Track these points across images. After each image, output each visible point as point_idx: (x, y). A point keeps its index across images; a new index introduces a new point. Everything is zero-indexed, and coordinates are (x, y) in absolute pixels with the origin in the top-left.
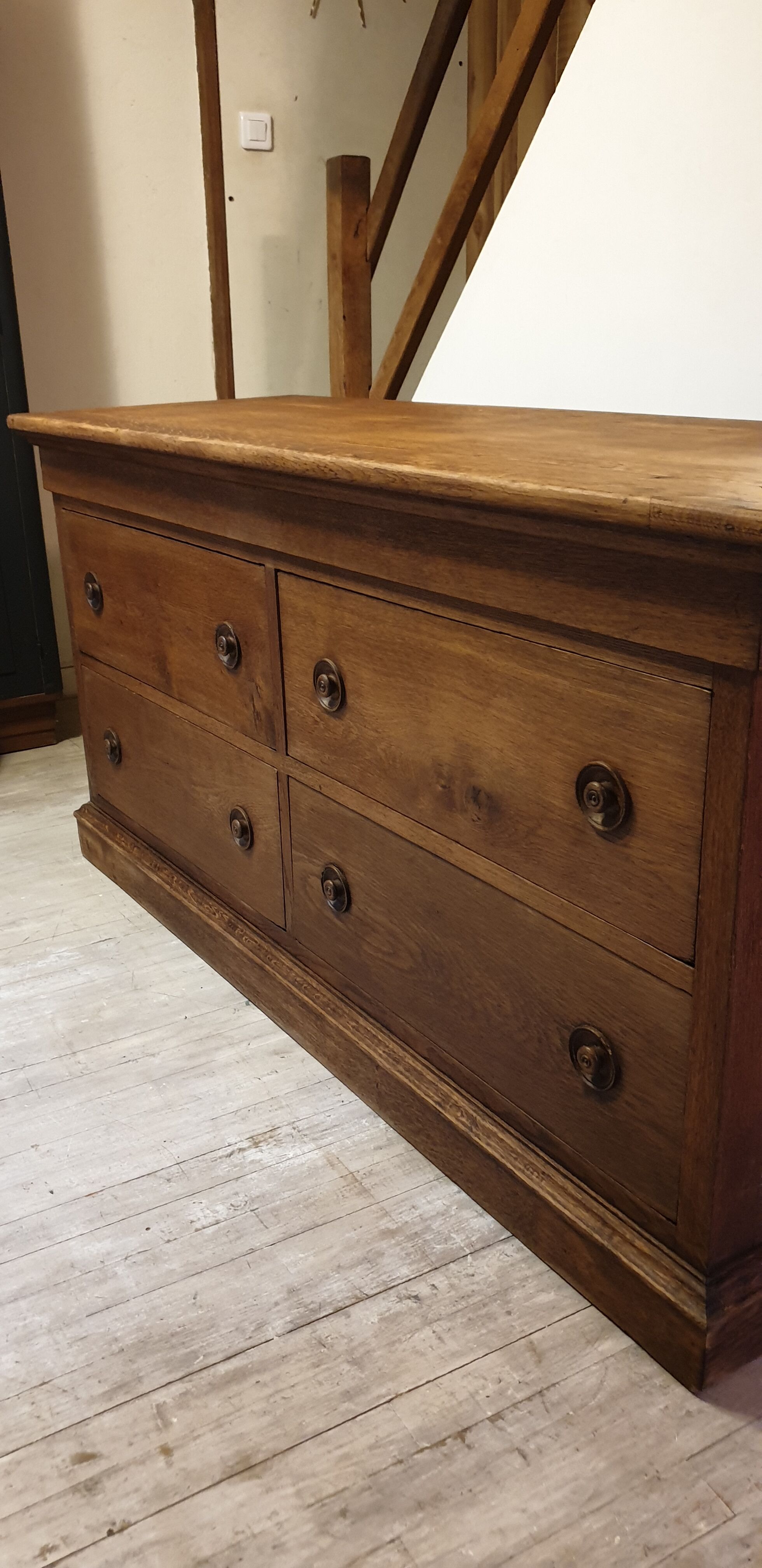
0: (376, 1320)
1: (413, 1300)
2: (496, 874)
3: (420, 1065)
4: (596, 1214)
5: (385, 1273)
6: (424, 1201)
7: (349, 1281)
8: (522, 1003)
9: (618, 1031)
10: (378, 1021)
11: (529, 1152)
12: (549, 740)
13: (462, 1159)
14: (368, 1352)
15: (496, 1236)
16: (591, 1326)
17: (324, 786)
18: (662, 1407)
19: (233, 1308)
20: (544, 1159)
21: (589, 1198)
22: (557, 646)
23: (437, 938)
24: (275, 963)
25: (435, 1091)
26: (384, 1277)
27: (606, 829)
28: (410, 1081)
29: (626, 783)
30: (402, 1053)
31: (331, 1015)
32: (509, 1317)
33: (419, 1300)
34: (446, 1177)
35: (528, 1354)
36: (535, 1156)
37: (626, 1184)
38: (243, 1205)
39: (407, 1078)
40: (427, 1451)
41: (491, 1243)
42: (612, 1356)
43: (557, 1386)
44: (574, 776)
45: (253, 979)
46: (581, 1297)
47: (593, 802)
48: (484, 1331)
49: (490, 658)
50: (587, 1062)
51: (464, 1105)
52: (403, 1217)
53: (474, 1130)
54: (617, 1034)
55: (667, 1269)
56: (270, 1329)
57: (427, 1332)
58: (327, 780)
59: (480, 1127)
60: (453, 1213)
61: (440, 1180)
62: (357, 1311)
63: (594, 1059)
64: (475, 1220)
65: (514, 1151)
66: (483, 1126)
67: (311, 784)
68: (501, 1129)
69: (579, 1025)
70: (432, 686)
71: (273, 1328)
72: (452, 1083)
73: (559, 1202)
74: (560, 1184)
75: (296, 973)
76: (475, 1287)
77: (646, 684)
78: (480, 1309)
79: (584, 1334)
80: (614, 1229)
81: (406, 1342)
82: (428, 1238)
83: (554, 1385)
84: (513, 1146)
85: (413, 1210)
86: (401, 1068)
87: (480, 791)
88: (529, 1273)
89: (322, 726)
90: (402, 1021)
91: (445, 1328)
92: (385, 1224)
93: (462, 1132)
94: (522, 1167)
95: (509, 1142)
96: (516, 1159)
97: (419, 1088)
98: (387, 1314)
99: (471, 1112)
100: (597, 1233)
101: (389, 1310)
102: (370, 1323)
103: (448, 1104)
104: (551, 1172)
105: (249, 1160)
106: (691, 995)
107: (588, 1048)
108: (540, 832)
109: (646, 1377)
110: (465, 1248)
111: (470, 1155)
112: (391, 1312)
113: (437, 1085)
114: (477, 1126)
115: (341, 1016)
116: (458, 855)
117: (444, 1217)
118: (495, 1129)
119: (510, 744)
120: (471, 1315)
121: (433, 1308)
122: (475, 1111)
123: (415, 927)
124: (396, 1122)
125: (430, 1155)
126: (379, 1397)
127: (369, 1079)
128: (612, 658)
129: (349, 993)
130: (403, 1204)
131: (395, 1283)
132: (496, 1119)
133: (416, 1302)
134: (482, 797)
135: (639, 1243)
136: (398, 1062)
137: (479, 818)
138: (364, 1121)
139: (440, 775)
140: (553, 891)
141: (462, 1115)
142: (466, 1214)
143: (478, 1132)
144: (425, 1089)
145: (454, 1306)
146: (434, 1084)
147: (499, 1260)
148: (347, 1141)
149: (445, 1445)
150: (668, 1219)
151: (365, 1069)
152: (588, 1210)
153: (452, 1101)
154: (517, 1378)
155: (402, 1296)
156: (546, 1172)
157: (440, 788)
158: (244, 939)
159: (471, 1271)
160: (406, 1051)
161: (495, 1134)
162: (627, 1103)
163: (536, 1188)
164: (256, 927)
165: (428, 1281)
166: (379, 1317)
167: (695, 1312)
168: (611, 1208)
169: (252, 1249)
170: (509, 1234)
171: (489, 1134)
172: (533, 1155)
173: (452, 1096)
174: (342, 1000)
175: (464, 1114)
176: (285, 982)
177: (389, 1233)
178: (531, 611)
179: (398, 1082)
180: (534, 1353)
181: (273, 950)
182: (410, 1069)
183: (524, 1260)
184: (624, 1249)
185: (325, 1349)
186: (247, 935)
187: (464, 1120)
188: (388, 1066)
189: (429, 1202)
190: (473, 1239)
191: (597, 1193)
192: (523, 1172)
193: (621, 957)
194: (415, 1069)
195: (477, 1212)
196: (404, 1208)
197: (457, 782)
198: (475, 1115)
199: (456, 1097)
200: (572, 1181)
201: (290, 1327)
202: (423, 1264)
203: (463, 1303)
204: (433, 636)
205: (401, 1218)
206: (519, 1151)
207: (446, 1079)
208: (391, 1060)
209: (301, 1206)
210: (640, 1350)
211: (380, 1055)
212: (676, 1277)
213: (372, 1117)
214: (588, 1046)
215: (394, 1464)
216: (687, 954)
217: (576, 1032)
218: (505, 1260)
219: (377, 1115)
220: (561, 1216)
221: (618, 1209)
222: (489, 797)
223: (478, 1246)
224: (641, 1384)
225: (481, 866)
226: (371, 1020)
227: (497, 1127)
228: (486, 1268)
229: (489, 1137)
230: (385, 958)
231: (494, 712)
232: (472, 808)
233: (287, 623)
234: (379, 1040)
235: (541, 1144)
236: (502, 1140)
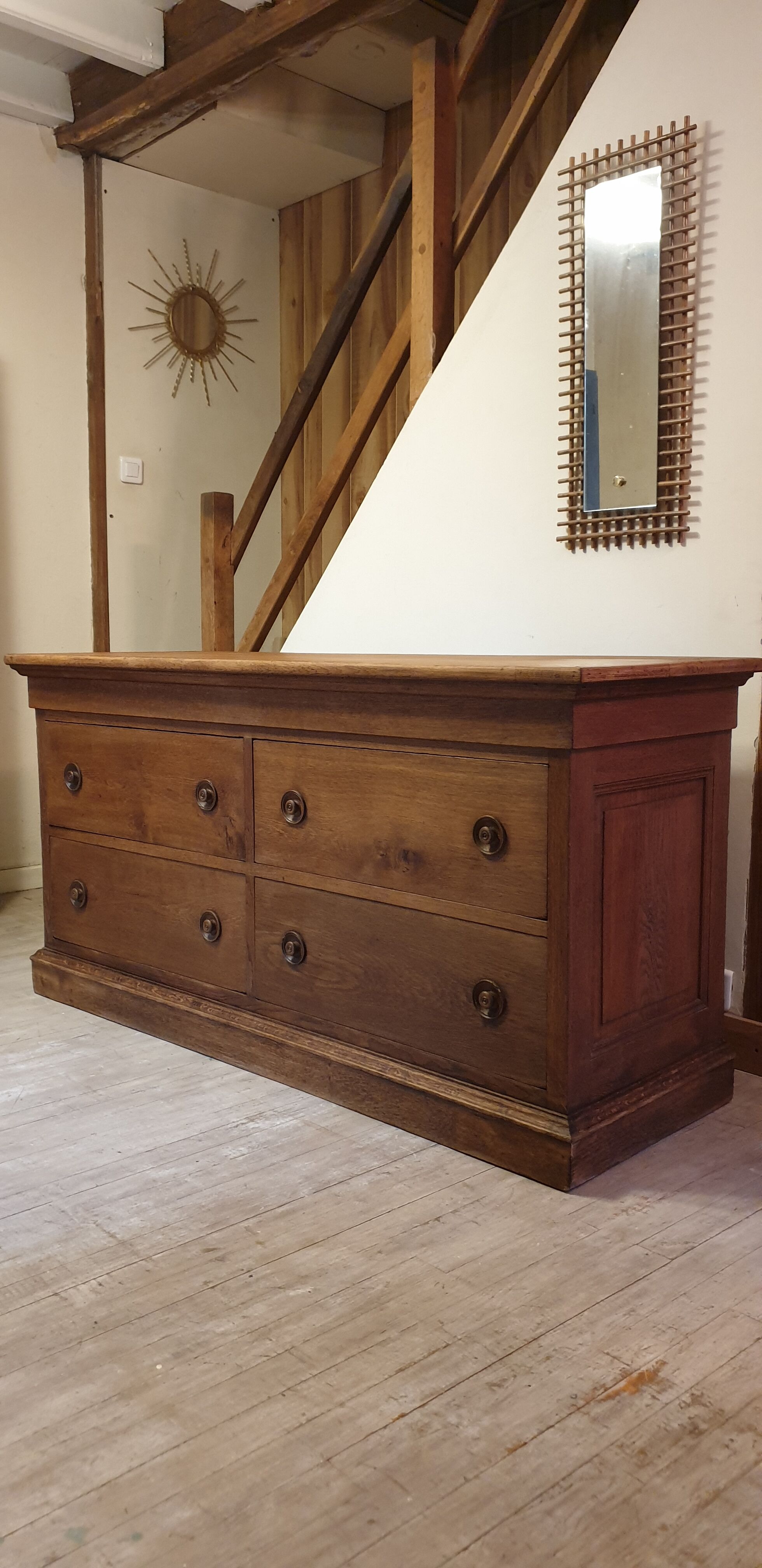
0: (366, 1183)
2: (420, 901)
3: (363, 1053)
4: (495, 1102)
5: (363, 1166)
6: (376, 1135)
7: (343, 1170)
8: (440, 981)
9: (505, 976)
10: (327, 1034)
11: (447, 1081)
12: (455, 810)
13: (398, 1105)
14: (368, 1195)
15: (428, 1144)
16: (498, 1174)
17: (287, 876)
19: (273, 1188)
20: (457, 1083)
21: (489, 1095)
22: (459, 755)
23: (376, 958)
24: (238, 1020)
25: (377, 1064)
27: (492, 853)
28: (358, 1062)
29: (503, 824)
30: (348, 1049)
31: (290, 1040)
32: (448, 1176)
33: (390, 1174)
34: (386, 1124)
35: (465, 1188)
36: (453, 1083)
37: (512, 1076)
38: (257, 1146)
39: (355, 1062)
40: (419, 1227)
41: (426, 1148)
43: (487, 1197)
44: (471, 827)
45: (217, 1038)
46: (488, 1165)
47: (485, 839)
48: (435, 1182)
49: (414, 769)
50: (486, 1003)
51: (399, 1067)
52: (365, 1143)
53: (408, 1079)
54: (503, 978)
55: (542, 1117)
56: (302, 1193)
58: (289, 872)
59: (411, 1076)
60: (397, 1138)
63: (490, 998)
65: (437, 1083)
66: (414, 1075)
67: (275, 878)
68: (427, 1073)
69: (479, 981)
70: (374, 793)
72: (388, 1058)
73: (471, 1102)
74: (469, 1092)
75: (257, 1021)
76: (422, 1166)
77: (512, 768)
78: (429, 1174)
79: (495, 1178)
80: (507, 1107)
81: (390, 1190)
82: (385, 1149)
83: (485, 1197)
84: (436, 1080)
85: (371, 1138)
87: (408, 852)
88: (453, 1157)
89: (286, 836)
90: (346, 1028)
92: (355, 1146)
93: (399, 1083)
94: (444, 1090)
95: (433, 1078)
96: (438, 1087)
97: (364, 1065)
99: (404, 1069)
101: (373, 1179)
102: (364, 1185)
103: (387, 1070)
105: (251, 1127)
106: (546, 938)
107: (485, 992)
108: (450, 867)
109: (537, 1190)
110: (409, 1151)
111: (405, 1098)
112: (375, 1180)
114: (409, 1076)
115: (297, 1039)
116: (394, 897)
117: (392, 1140)
118: (422, 1075)
119: (429, 818)
120: (425, 1176)
121: (400, 1175)
122: (406, 1068)
123: (359, 955)
126: (383, 1211)
127: (322, 1077)
128: (492, 756)
129: (304, 1023)
130: (363, 1137)
131: (372, 1169)
134: (410, 855)
135: (525, 1109)
136: (347, 1055)
137: (408, 870)
139: (379, 848)
140: (458, 900)
141: (398, 1073)
142: (404, 1138)
144: (369, 1065)
145: (413, 1173)
146: (375, 1061)
147: (433, 1154)
148: (313, 1114)
149: (428, 1224)
150: (541, 1088)
151: (319, 1070)
152: (491, 1101)
154: (462, 1197)
155: (379, 1173)
156: (462, 1089)
157: (379, 857)
158: (208, 1010)
159: (417, 1160)
160: (352, 1047)
161: (423, 1078)
162: (512, 1021)
164: (218, 1001)
165: (393, 1166)
166: (368, 1182)
167: (564, 1134)
168: (506, 1097)
169: (273, 1163)
171: (418, 1079)
172: (450, 1082)
173: (389, 1064)
174: (297, 1029)
176: (248, 1029)
177: (360, 1149)
180: (468, 1187)
181: (235, 1012)
182: (355, 1057)
184: (517, 1116)
185: (341, 1197)
186: (210, 1007)
187: (399, 1075)
188: (339, 1059)
190: (414, 1148)
192: (445, 1093)
194: (360, 1056)
195: (412, 1137)
197: (392, 850)
198: (407, 1070)
199: (392, 1064)
200: (477, 1089)
201: (313, 1191)
202: (386, 1160)
203: (418, 1172)
204: (375, 763)
206: (440, 1082)
207: (383, 1056)
208: (341, 1055)
209: (296, 1143)
210: (529, 1181)
211: (333, 1054)
212: (549, 1120)
215: (402, 1233)
216: (543, 914)
217: (477, 986)
218: (437, 1153)
219: (327, 1102)
220: (473, 1109)
221: (511, 1096)
222: (415, 854)
223: (418, 1150)
224: (534, 1192)
225: (410, 899)
227: (423, 1073)
228: (426, 1158)
229: (418, 1080)
230: (335, 986)
231: (418, 801)
232: (403, 864)
233: (259, 772)
234: (331, 1046)
235: (455, 1074)
236: (427, 1079)
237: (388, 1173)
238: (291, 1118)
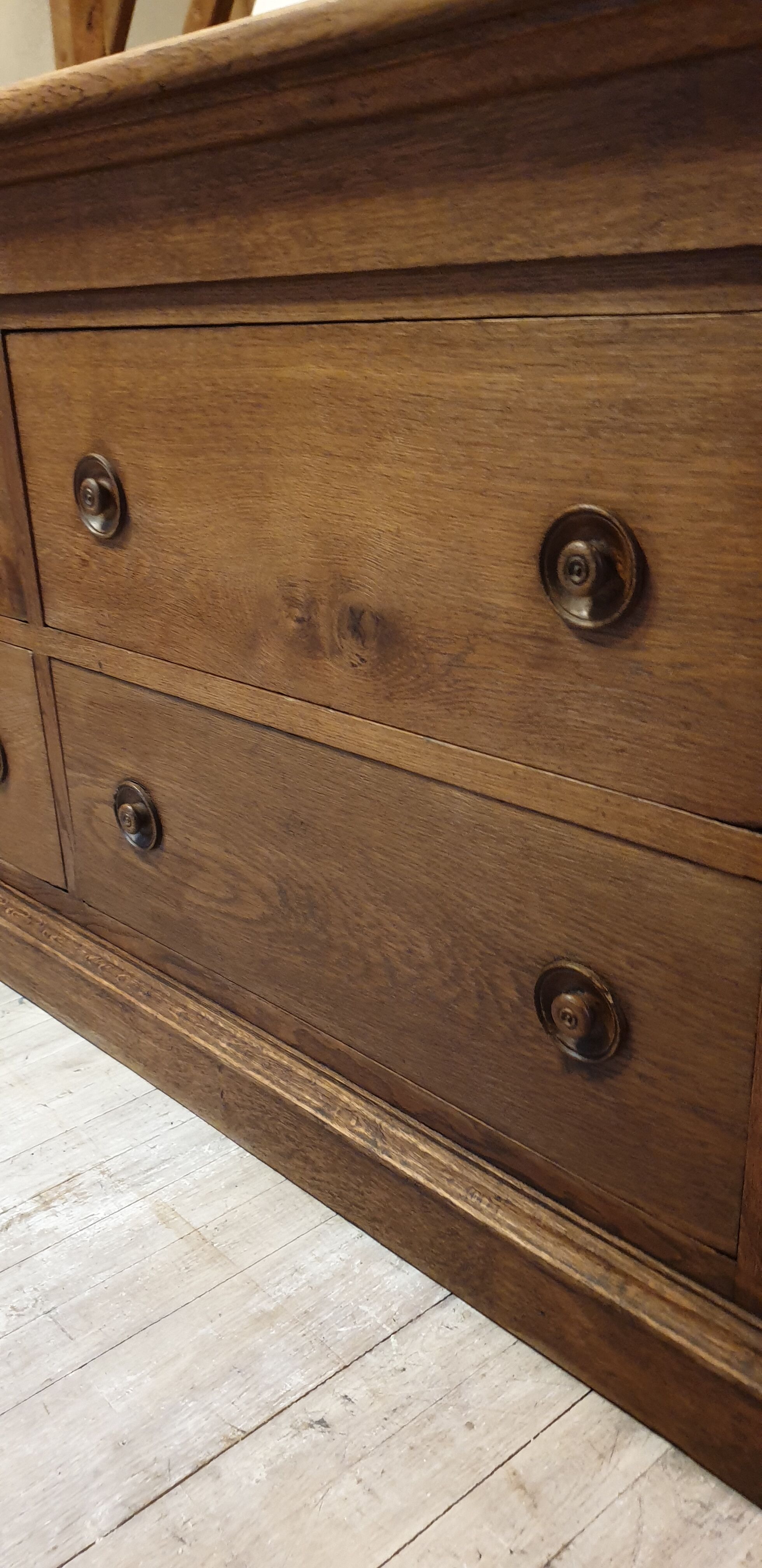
0: (264, 1475)
1: (317, 1426)
2: (397, 745)
3: (286, 1057)
4: (594, 1254)
5: (268, 1387)
6: (311, 1258)
7: (212, 1412)
8: (449, 941)
9: (623, 964)
10: (214, 1001)
11: (470, 1166)
12: (484, 492)
13: (362, 1189)
14: (258, 1538)
15: (428, 1299)
16: (598, 1427)
17: (106, 661)
18: (742, 1556)
19: (22, 1495)
20: (495, 1176)
21: (575, 1228)
22: (494, 313)
23: (303, 863)
24: (56, 940)
25: (311, 1091)
26: (266, 1395)
27: (600, 624)
28: (273, 1082)
29: (636, 533)
30: (255, 1043)
31: (144, 1002)
32: (473, 1433)
33: (327, 1426)
34: (338, 1217)
35: (514, 1496)
36: (481, 1173)
37: (641, 1203)
38: (30, 1306)
39: (268, 1078)
41: (422, 1312)
42: (643, 1475)
43: (571, 1547)
44: (533, 543)
45: (27, 967)
46: (573, 1381)
47: (577, 579)
48: (438, 1466)
49: (370, 372)
50: (570, 1021)
51: (359, 1107)
52: (283, 1289)
53: (380, 1144)
54: (621, 968)
55: (726, 1331)
56: (88, 1524)
57: (348, 1484)
58: (110, 651)
59: (388, 1138)
60: (357, 1271)
61: (330, 1222)
62: (229, 1464)
63: (582, 1011)
64: (392, 1278)
65: (447, 1170)
66: (394, 1137)
67: (85, 662)
68: (423, 1138)
69: (551, 963)
70: (269, 451)
71: (94, 1523)
72: (338, 1078)
73: (529, 1241)
74: (527, 1212)
75: (88, 950)
76: (410, 1390)
78: (424, 1425)
79: (591, 1444)
80: (625, 1275)
81: (317, 1508)
82: (326, 1317)
83: (566, 1546)
84: (445, 1162)
85: (296, 1275)
86: (257, 1065)
87: (363, 612)
88: (487, 1351)
89: (94, 567)
90: (253, 996)
91: (375, 1470)
92: (257, 1304)
93: (361, 1149)
94: (462, 1193)
95: (436, 1155)
96: (450, 1181)
97: (287, 1090)
98: (280, 1460)
99: (372, 1117)
100: (599, 1283)
101: (282, 1451)
102: (254, 1482)
103: (334, 1109)
104: (509, 1194)
105: (37, 1230)
107: (569, 997)
108: (472, 658)
109: (703, 1506)
110: (384, 1326)
111: (376, 1183)
112: (286, 1456)
113: (315, 1084)
114: (383, 1137)
115: (159, 1002)
117: (344, 1280)
118: (413, 1140)
119: (414, 518)
120: (412, 1440)
121: (351, 1436)
122: (378, 1115)
123: (267, 852)
124: (255, 1144)
125: (311, 1186)
127: (208, 1086)
129: (170, 967)
130: (279, 1267)
131: (286, 1404)
132: (413, 1124)
133: (322, 1432)
134: (368, 623)
135: (673, 1294)
136: (251, 1057)
137: (362, 660)
138: (207, 1147)
139: (292, 602)
140: (499, 753)
141: (358, 1124)
142: (376, 1270)
143: (386, 1147)
144: (295, 1090)
145: (384, 1428)
146: (310, 1082)
147: (439, 1338)
148: (184, 1181)
150: (718, 1251)
151: (203, 1072)
152: (579, 1249)
153: (341, 1104)
154: (506, 1545)
155: (300, 1424)
156: (504, 1197)
157: (293, 625)
158: (7, 911)
159: (399, 1363)
160: (263, 1039)
161: (414, 1148)
162: (641, 1076)
163: (490, 1222)
164: (24, 893)
165: (337, 1391)
166: (268, 1469)
168: (616, 1240)
169: (51, 1380)
170: (446, 1292)
171: (405, 1148)
172: (477, 1172)
173: (340, 1096)
174: (159, 978)
175: (361, 1122)
176: (71, 963)
177: (266, 1318)
178: (446, 256)
179: (256, 1086)
180: (523, 1491)
181: (52, 922)
182: (270, 1065)
183: (476, 1332)
184: (648, 1304)
185: (185, 1547)
186: (12, 906)
187: (362, 1130)
188: (235, 1064)
189: (319, 1260)
190: (394, 1309)
191: (589, 1220)
192: (466, 1200)
193: (626, 842)
194: (279, 1064)
195: (392, 1264)
196: (284, 1273)
197: (323, 608)
198: (378, 1121)
199: (346, 1097)
200: (545, 1206)
201: (125, 1513)
202: (325, 1362)
203: (397, 1421)
204: (265, 364)
205: (279, 1290)
206: (455, 1168)
207: (327, 1071)
208: (240, 1055)
209: (124, 1294)
210: (682, 1459)
211: (224, 1050)
212: (744, 1344)
213: (218, 1140)
214: (567, 992)
217: (546, 973)
218: (447, 1335)
219: (224, 1136)
220: (535, 1263)
221: (627, 1241)
222: (379, 619)
223: (404, 1320)
224: (700, 1520)
226: (207, 1002)
227: (414, 1135)
228: (421, 1354)
229: (403, 1152)
230: (224, 908)
231: (381, 467)
232: (350, 644)
233: (28, 413)
234: (221, 1028)
235: (488, 1153)
236: (425, 1155)
237: (321, 1422)
238: (132, 1196)
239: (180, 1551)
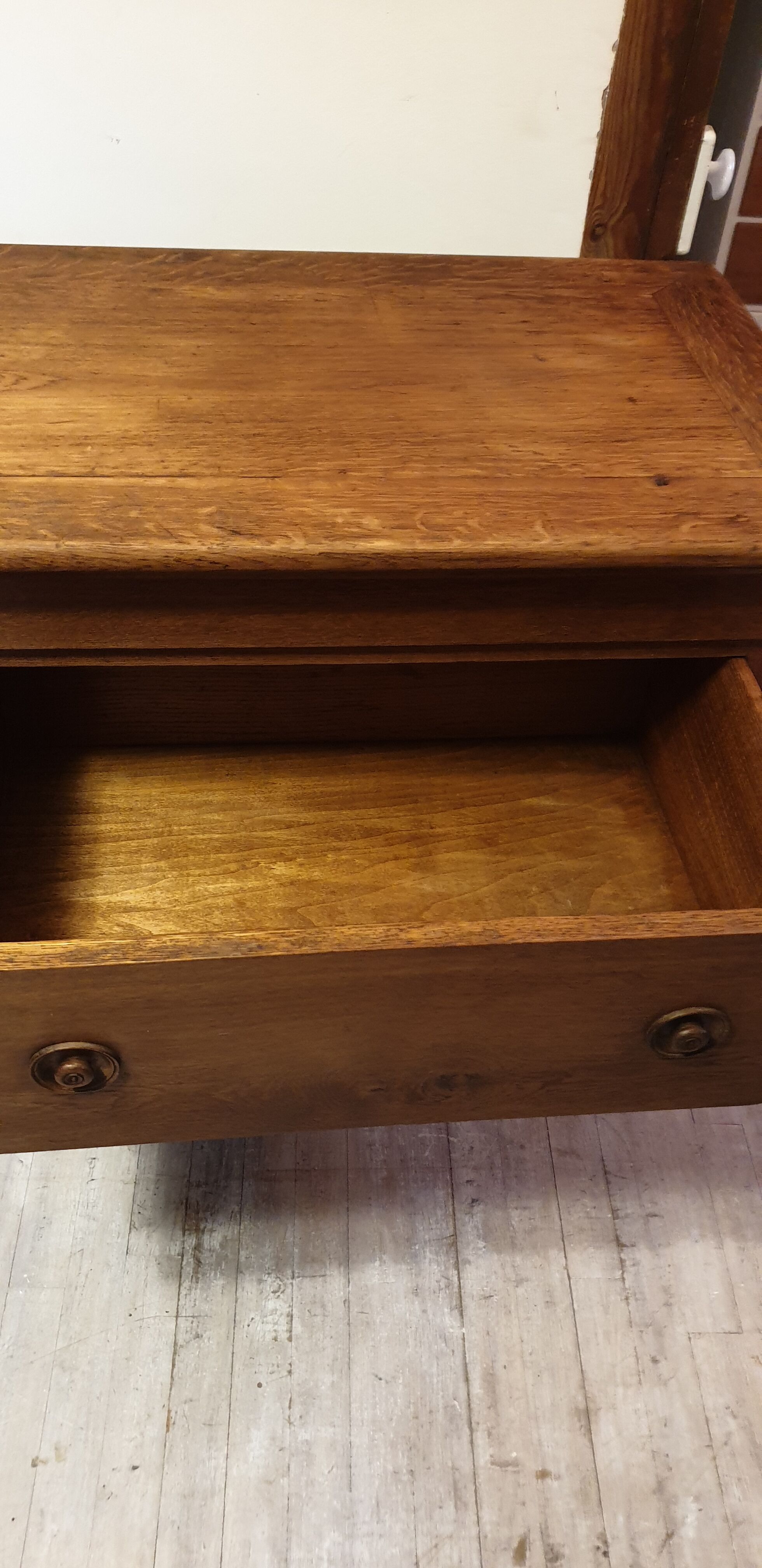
0: (481, 1243)
1: (474, 1204)
5: (434, 1208)
19: (410, 1350)
26: (439, 1212)
33: (477, 1201)
35: (569, 1159)
38: (280, 1283)
40: (625, 1276)
43: (605, 1158)
48: (532, 1173)
56: (451, 1330)
62: (466, 1253)
71: (452, 1327)
85: (373, 1148)
91: (517, 1199)
98: (479, 1231)
101: (477, 1228)
102: (484, 1249)
105: (218, 1247)
120: (512, 1173)
121: (489, 1195)
126: (562, 1281)
131: (451, 1208)
133: (479, 1204)
149: (625, 1261)
155: (467, 1210)
159: (467, 1147)
165: (461, 1182)
166: (481, 1239)
169: (345, 1301)
177: (390, 1181)
185: (495, 1297)
201: (456, 1312)
209: (313, 1233)
215: (628, 1304)
239: (496, 1300)
